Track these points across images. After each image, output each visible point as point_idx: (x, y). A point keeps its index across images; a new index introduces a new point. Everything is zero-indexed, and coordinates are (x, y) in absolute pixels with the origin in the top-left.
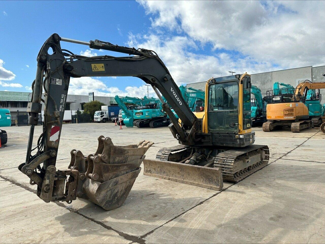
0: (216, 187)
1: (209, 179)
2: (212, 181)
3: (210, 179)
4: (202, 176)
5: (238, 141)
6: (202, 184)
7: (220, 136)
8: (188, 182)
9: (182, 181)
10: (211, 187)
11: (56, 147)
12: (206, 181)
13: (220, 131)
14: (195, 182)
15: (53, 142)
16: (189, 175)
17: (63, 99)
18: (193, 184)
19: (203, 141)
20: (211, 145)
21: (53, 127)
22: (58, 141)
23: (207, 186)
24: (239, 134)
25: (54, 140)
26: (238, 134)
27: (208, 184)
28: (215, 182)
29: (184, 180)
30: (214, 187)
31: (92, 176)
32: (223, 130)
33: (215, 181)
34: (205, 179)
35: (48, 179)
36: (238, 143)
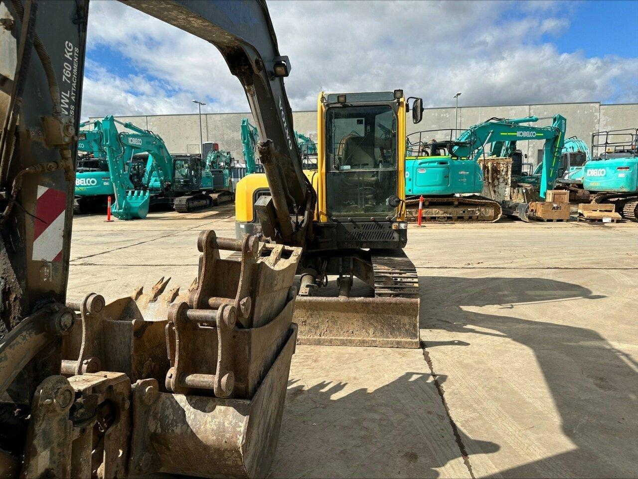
0: (410, 340)
1: (389, 325)
2: (399, 329)
3: (394, 324)
4: (372, 321)
5: (396, 235)
6: (373, 339)
7: (355, 228)
8: (335, 339)
9: (315, 340)
10: (398, 343)
11: (58, 291)
12: (383, 332)
13: (356, 216)
14: (353, 338)
15: (44, 263)
16: (335, 323)
17: (71, 63)
18: (349, 344)
19: (320, 240)
20: (336, 248)
21: (41, 191)
22: (64, 258)
23: (388, 342)
24: (398, 220)
25: (50, 258)
26: (396, 222)
27: (388, 338)
28: (407, 331)
29: (323, 337)
30: (406, 342)
31: (219, 381)
32: (363, 212)
33: (407, 327)
34: (379, 327)
35: (45, 448)
36: (395, 240)
